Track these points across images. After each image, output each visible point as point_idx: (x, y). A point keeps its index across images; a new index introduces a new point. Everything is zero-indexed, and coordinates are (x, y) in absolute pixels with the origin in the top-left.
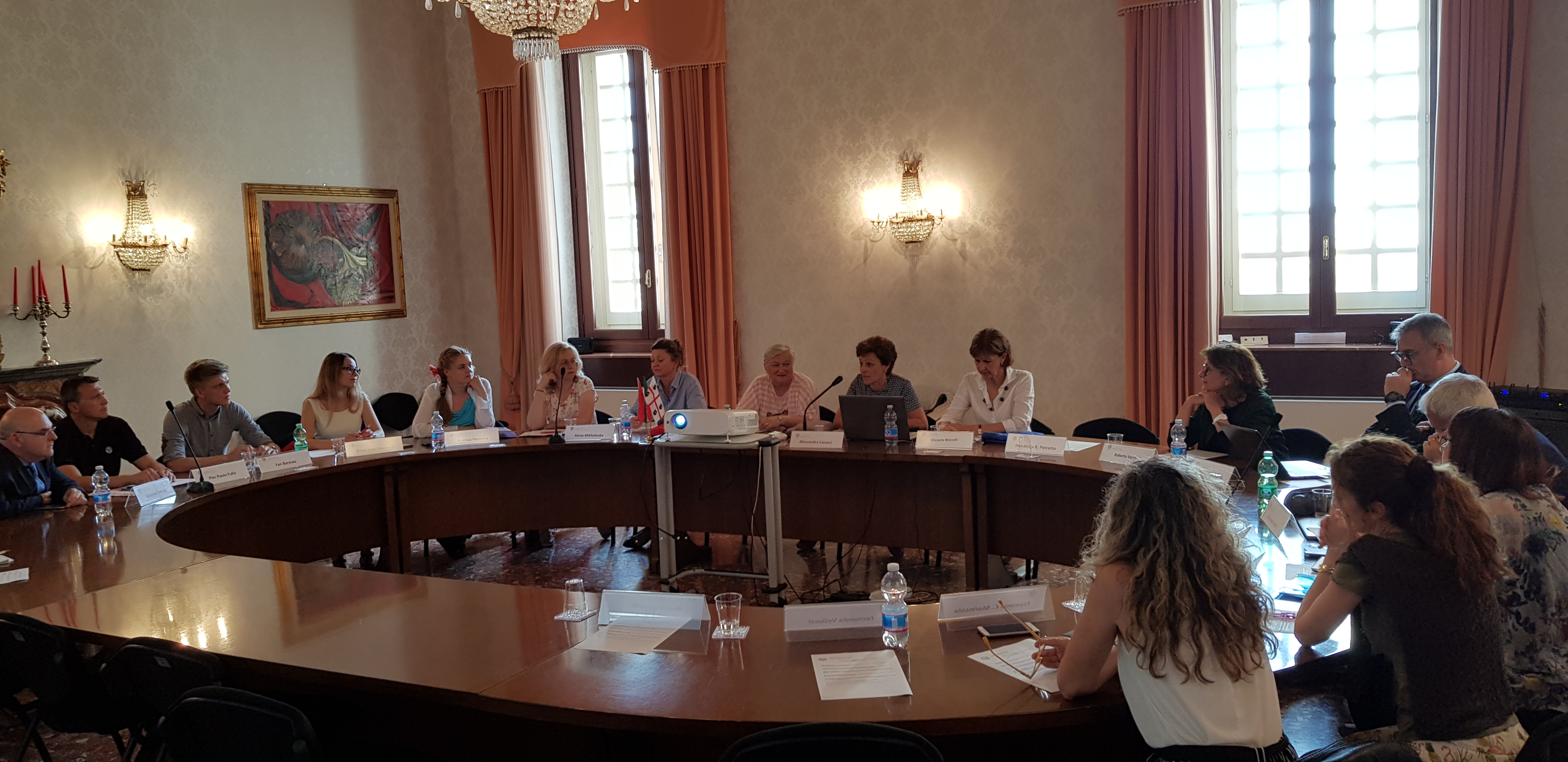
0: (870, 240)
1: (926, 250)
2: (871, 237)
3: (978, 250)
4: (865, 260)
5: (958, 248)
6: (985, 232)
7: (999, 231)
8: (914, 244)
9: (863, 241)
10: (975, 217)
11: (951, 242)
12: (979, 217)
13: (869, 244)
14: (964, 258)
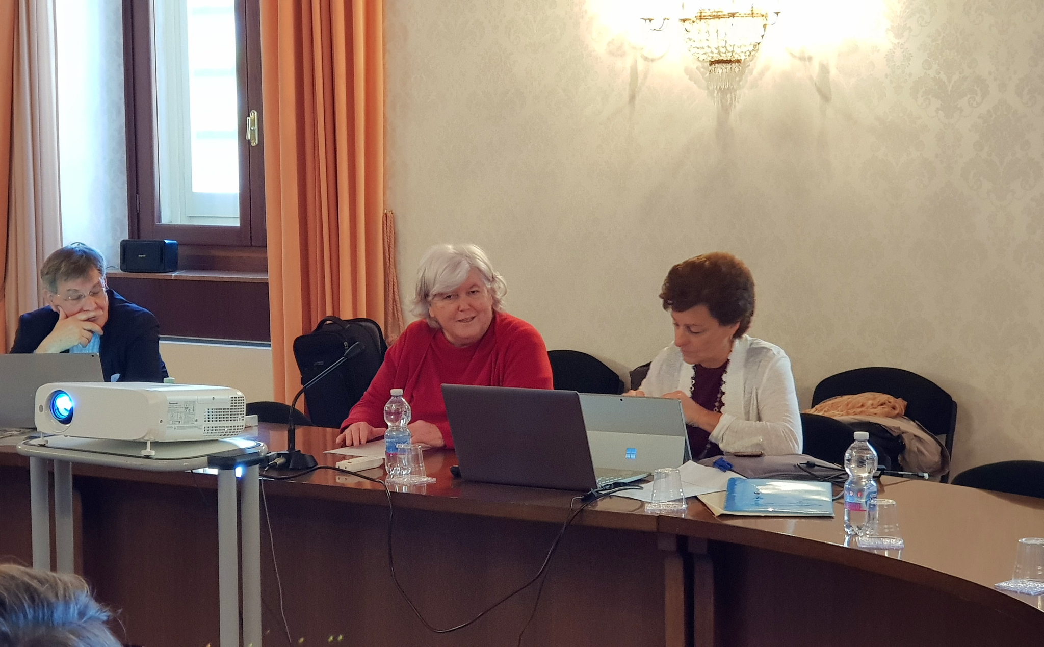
1: (750, 78)
2: (644, 52)
3: (853, 80)
5: (814, 76)
7: (896, 41)
8: (725, 66)
9: (628, 62)
11: (799, 65)
13: (641, 66)
14: (826, 98)
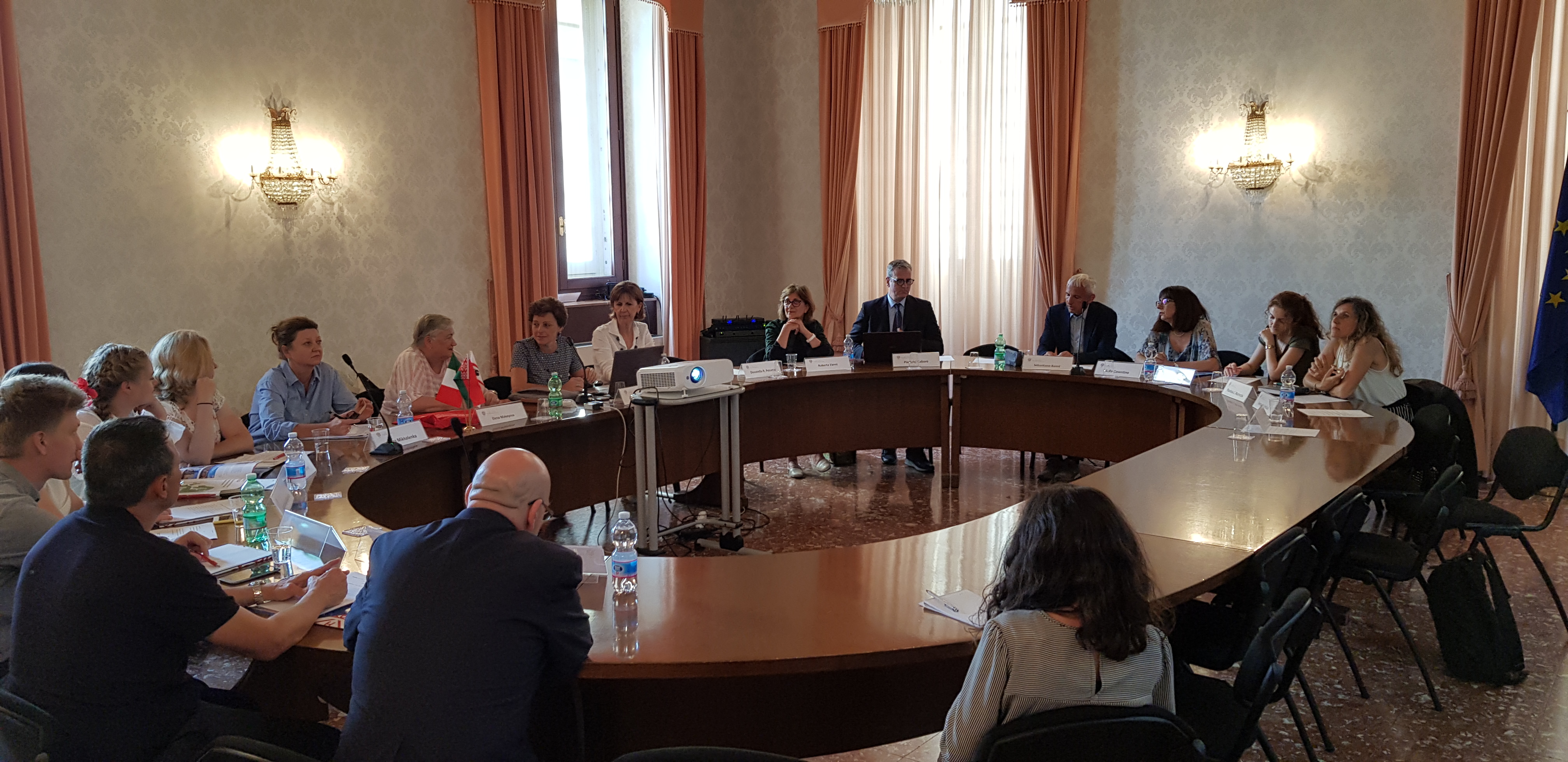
0: (233, 198)
1: (301, 213)
2: (234, 195)
3: (356, 216)
4: (228, 224)
5: (336, 213)
6: (362, 197)
7: (375, 196)
8: (288, 206)
9: (224, 200)
10: (351, 179)
11: (328, 206)
12: (355, 180)
13: (232, 204)
14: (343, 225)
